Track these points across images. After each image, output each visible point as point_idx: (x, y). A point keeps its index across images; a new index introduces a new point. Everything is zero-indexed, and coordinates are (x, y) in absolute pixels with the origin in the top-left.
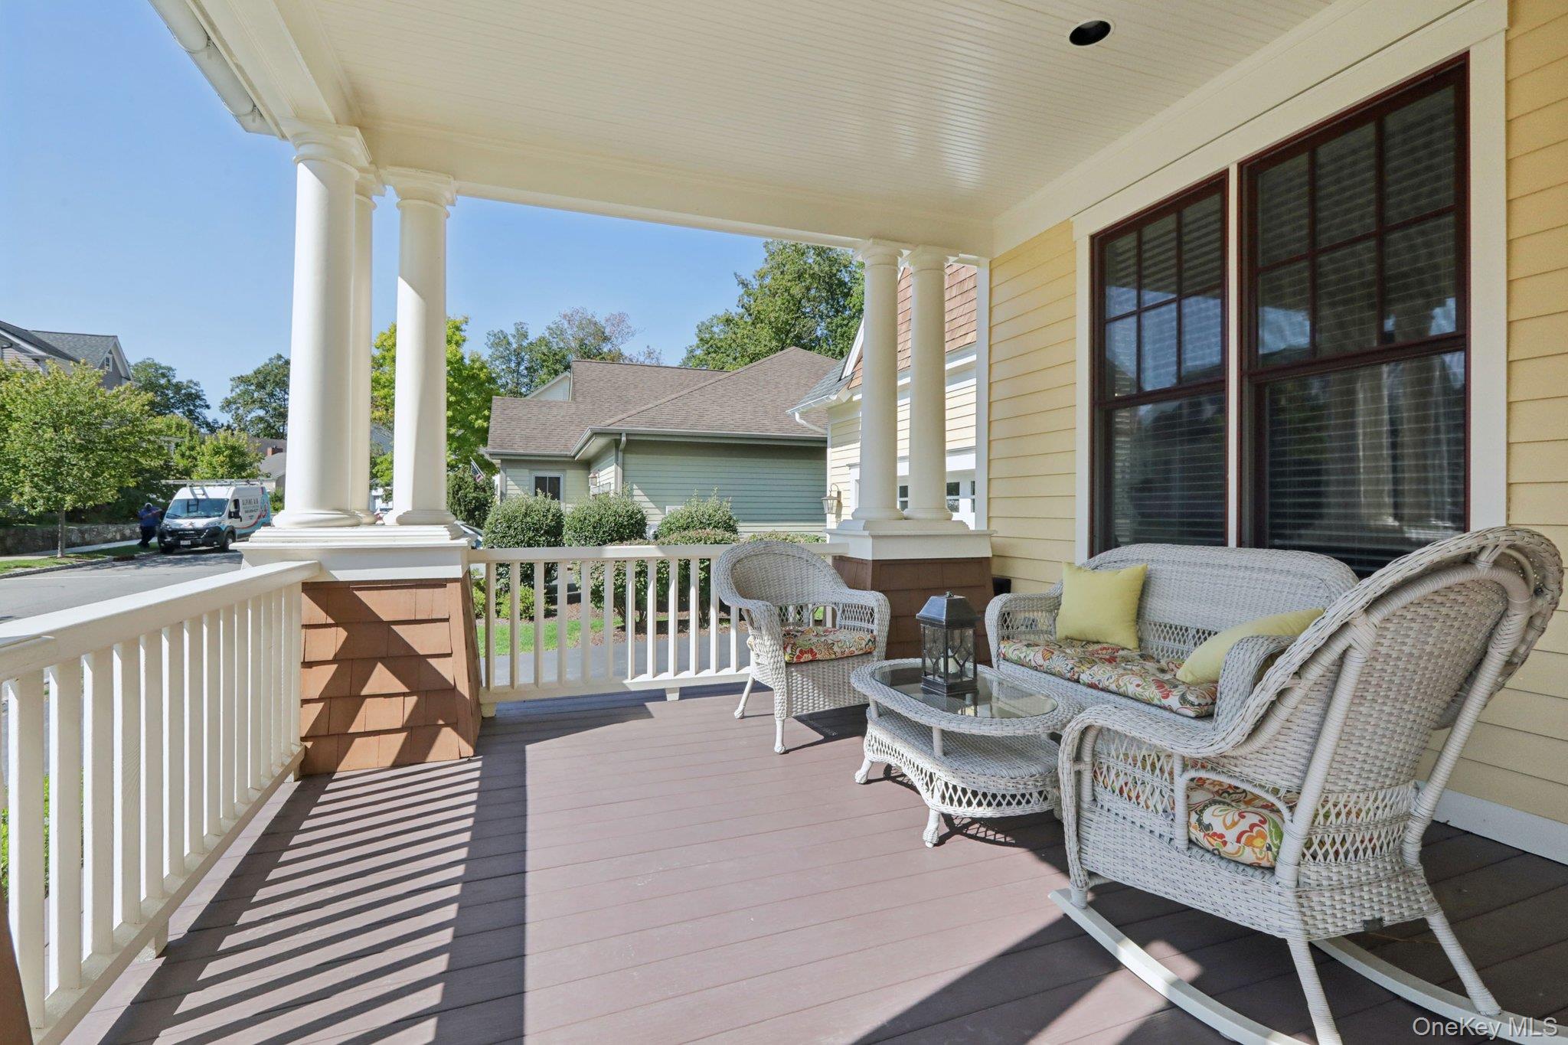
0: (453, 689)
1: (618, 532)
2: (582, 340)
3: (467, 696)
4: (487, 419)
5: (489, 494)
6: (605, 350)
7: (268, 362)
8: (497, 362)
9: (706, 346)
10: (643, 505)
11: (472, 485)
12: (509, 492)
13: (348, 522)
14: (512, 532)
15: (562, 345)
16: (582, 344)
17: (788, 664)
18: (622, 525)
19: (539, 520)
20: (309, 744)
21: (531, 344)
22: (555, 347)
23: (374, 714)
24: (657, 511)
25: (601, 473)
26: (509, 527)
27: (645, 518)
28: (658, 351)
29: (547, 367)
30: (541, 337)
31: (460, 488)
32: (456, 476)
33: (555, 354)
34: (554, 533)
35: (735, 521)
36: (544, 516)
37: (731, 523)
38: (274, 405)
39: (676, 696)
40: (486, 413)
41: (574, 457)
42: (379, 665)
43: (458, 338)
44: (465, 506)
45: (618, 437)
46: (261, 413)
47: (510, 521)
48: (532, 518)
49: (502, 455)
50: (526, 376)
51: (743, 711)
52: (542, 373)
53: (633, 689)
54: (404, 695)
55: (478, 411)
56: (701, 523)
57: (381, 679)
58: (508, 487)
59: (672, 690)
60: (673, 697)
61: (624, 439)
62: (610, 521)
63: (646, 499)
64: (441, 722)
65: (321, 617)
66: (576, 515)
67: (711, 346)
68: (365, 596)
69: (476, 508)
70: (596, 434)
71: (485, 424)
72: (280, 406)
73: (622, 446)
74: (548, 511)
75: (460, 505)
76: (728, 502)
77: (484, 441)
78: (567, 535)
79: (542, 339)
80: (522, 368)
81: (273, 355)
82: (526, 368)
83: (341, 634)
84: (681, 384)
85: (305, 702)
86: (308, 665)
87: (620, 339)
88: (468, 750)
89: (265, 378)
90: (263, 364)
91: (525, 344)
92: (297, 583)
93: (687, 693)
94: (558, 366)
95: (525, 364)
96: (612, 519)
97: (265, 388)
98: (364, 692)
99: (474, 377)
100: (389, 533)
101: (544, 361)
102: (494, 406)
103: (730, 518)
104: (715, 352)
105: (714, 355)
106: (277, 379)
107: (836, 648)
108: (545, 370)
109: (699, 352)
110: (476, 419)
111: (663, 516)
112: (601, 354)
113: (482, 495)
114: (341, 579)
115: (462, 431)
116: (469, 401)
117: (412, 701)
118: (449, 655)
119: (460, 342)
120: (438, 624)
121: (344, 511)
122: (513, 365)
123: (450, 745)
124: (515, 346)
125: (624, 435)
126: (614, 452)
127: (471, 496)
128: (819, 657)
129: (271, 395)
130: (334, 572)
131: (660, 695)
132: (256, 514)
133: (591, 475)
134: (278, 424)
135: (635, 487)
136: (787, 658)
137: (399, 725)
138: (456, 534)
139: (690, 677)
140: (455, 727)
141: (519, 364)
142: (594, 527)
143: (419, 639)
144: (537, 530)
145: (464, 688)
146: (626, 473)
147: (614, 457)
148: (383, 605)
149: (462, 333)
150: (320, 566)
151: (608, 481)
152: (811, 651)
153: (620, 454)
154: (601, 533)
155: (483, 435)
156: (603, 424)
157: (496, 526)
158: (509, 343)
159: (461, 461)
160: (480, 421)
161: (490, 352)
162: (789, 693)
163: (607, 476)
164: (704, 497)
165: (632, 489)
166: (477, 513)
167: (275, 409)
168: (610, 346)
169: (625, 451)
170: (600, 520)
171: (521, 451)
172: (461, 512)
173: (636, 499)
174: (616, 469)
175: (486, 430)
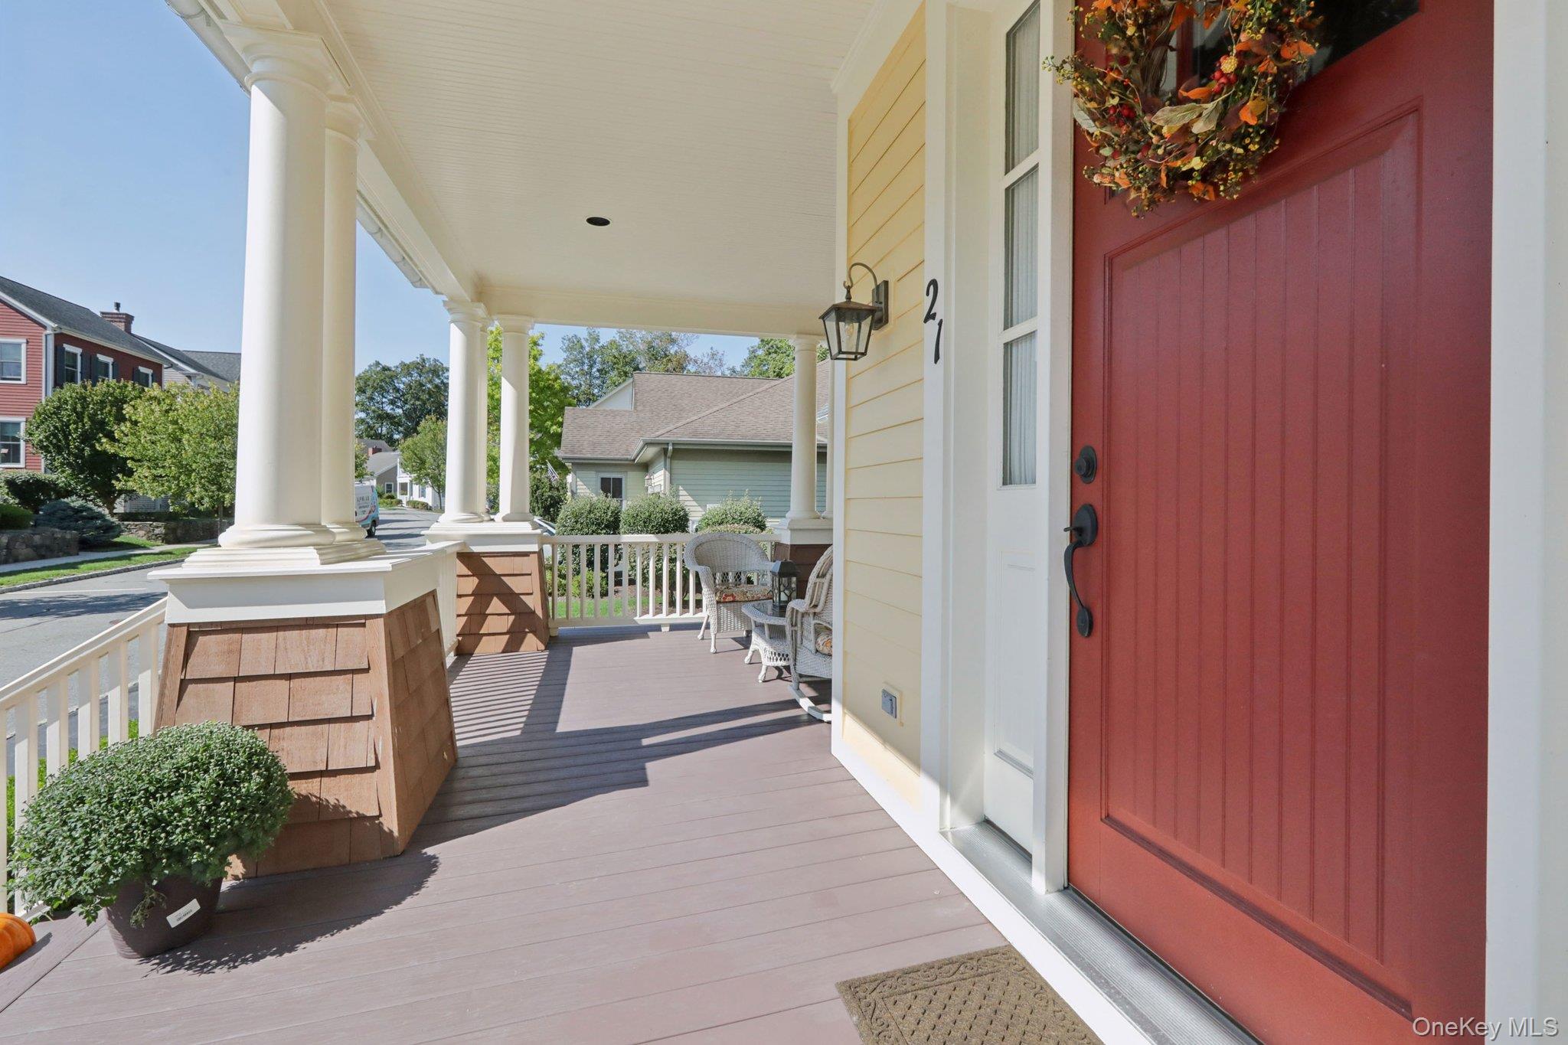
0: (534, 612)
1: (664, 526)
2: (650, 342)
3: (541, 617)
4: (561, 425)
5: (561, 493)
6: (672, 352)
7: (367, 368)
8: (572, 365)
9: (767, 346)
10: (686, 503)
11: (548, 485)
12: (578, 491)
13: (478, 520)
14: (579, 526)
15: (631, 347)
16: (651, 347)
17: (718, 602)
18: (667, 521)
19: (601, 516)
20: (460, 638)
21: (603, 347)
22: (625, 350)
23: (492, 624)
24: (699, 509)
25: (655, 475)
26: (577, 522)
27: (687, 515)
28: (721, 352)
29: (618, 369)
30: (612, 341)
31: (538, 488)
32: (535, 478)
33: (625, 357)
34: (613, 526)
35: (764, 518)
36: (604, 513)
37: (760, 519)
38: (373, 408)
39: (667, 629)
40: (560, 419)
41: (634, 460)
42: (495, 598)
43: (535, 352)
44: (542, 503)
45: (666, 447)
46: (363, 415)
47: (577, 517)
48: (595, 515)
49: (573, 459)
50: (598, 378)
51: (703, 635)
52: (613, 374)
53: (641, 623)
54: (508, 614)
55: (553, 417)
56: (733, 518)
57: (496, 605)
58: (578, 487)
59: (665, 625)
60: (665, 629)
61: (670, 448)
62: (657, 518)
63: (690, 498)
64: (527, 630)
65: (466, 571)
66: (630, 512)
67: (772, 346)
68: (486, 560)
69: (551, 505)
70: (648, 444)
71: (559, 430)
72: (379, 408)
73: (669, 454)
74: (608, 508)
75: (537, 502)
76: (758, 501)
77: (558, 444)
78: (623, 527)
79: (613, 343)
80: (594, 370)
81: (372, 362)
82: (598, 371)
83: (475, 581)
84: (731, 392)
85: (459, 616)
86: (459, 596)
87: (685, 341)
88: (542, 647)
89: (365, 383)
90: (363, 370)
91: (597, 347)
92: (453, 553)
93: (674, 627)
94: (627, 369)
95: (598, 366)
96: (659, 515)
97: (365, 393)
98: (488, 612)
99: (550, 387)
100: (499, 526)
101: (615, 364)
102: (566, 416)
103: (759, 515)
104: (776, 352)
105: (774, 355)
106: (375, 385)
107: (748, 594)
108: (616, 372)
109: (760, 352)
110: (552, 425)
111: (704, 513)
112: (668, 356)
113: (555, 493)
114: (475, 551)
115: (540, 435)
116: (545, 409)
117: (512, 618)
118: (531, 594)
119: (537, 356)
120: (526, 577)
121: (475, 514)
122: (586, 368)
123: (532, 643)
124: (587, 349)
125: (671, 444)
126: (663, 457)
127: (546, 495)
128: (737, 599)
129: (371, 399)
130: (471, 547)
131: (657, 628)
132: (368, 510)
133: (647, 477)
134: (377, 425)
135: (681, 488)
136: (717, 599)
137: (505, 631)
138: (536, 526)
139: (677, 617)
140: (534, 632)
141: (591, 367)
142: (645, 522)
143: (516, 585)
144: (599, 524)
145: (539, 613)
146: (674, 476)
147: (663, 463)
148: (497, 566)
149: (539, 348)
150: (464, 544)
151: (658, 483)
152: (732, 595)
153: (668, 460)
154: (650, 527)
155: (557, 439)
156: (653, 435)
157: (566, 521)
158: (582, 347)
159: (539, 463)
160: (554, 427)
161: (565, 355)
162: (719, 619)
163: (659, 479)
164: (738, 497)
165: (678, 490)
166: (552, 509)
167: (374, 411)
168: (676, 348)
169: (672, 458)
170: (650, 516)
171: (589, 456)
172: (539, 509)
173: (681, 498)
174: (665, 473)
175: (560, 435)
